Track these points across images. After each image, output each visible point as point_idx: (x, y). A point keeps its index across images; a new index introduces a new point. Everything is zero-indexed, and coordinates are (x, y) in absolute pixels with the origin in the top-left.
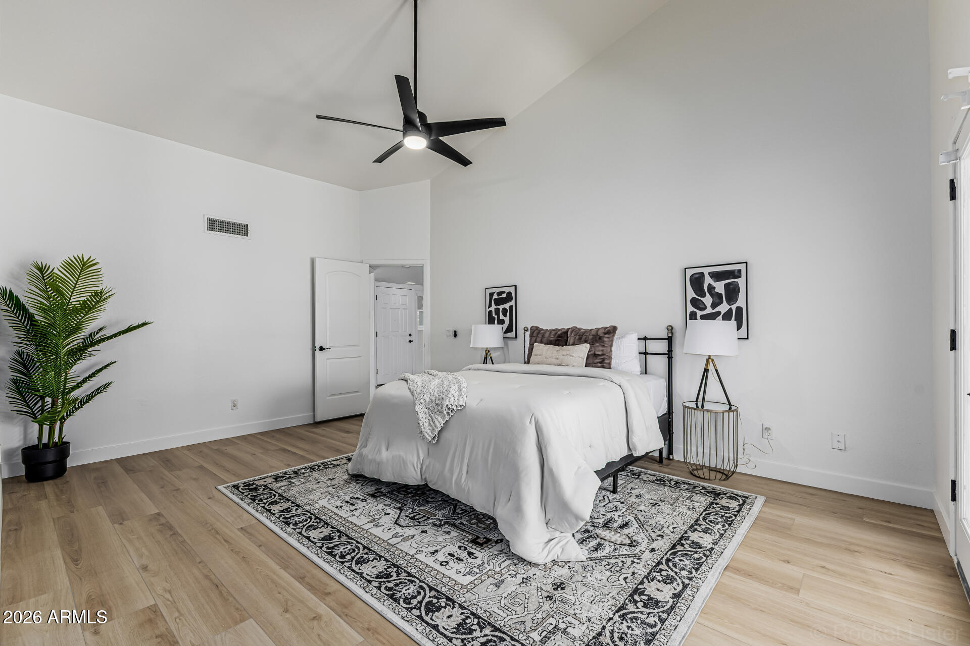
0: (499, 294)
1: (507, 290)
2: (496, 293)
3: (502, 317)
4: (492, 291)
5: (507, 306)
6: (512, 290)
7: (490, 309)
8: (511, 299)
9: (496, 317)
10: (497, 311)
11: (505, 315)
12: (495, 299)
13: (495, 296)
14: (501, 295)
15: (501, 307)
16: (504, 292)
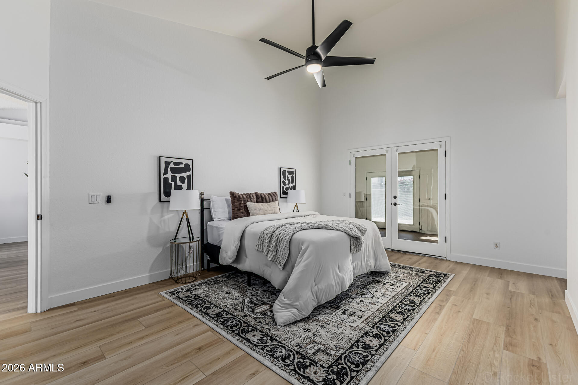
0: (175, 164)
1: (185, 162)
2: (172, 163)
3: (179, 183)
4: (169, 160)
5: (185, 175)
6: (190, 162)
7: (166, 176)
8: (190, 170)
9: (173, 183)
10: (174, 179)
11: (183, 183)
12: (171, 168)
13: (172, 165)
14: (179, 165)
15: (178, 175)
16: (182, 164)
